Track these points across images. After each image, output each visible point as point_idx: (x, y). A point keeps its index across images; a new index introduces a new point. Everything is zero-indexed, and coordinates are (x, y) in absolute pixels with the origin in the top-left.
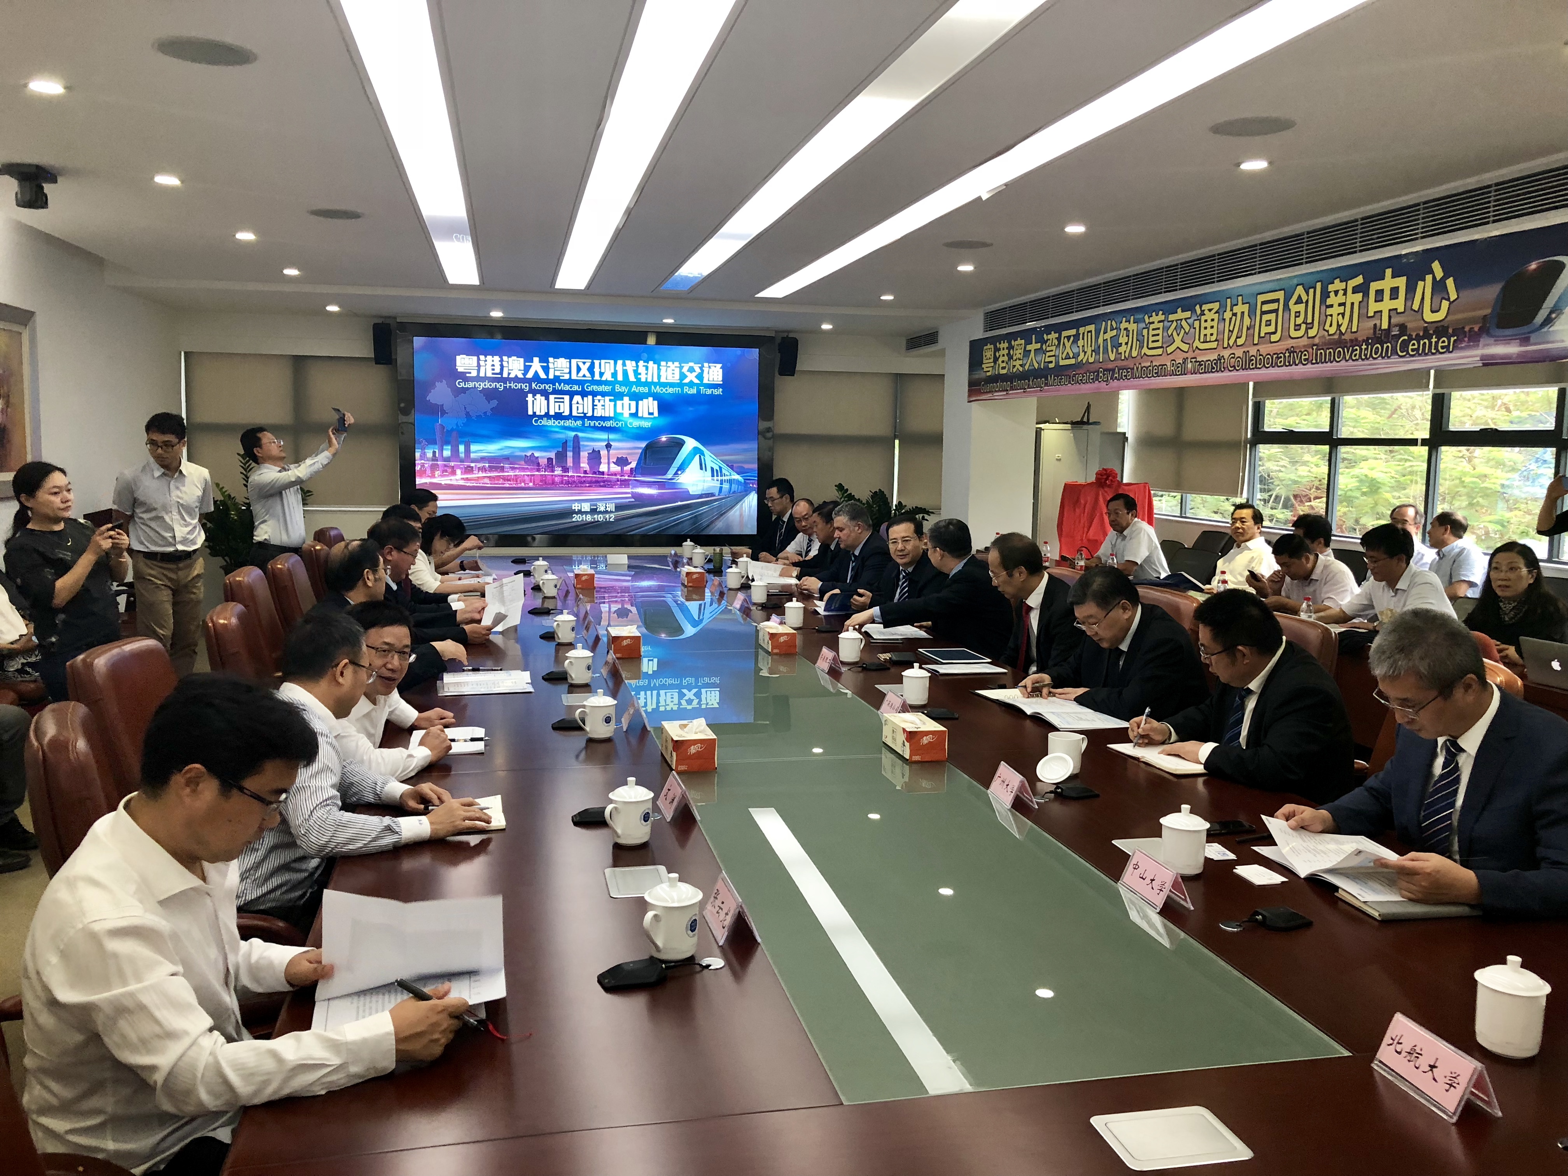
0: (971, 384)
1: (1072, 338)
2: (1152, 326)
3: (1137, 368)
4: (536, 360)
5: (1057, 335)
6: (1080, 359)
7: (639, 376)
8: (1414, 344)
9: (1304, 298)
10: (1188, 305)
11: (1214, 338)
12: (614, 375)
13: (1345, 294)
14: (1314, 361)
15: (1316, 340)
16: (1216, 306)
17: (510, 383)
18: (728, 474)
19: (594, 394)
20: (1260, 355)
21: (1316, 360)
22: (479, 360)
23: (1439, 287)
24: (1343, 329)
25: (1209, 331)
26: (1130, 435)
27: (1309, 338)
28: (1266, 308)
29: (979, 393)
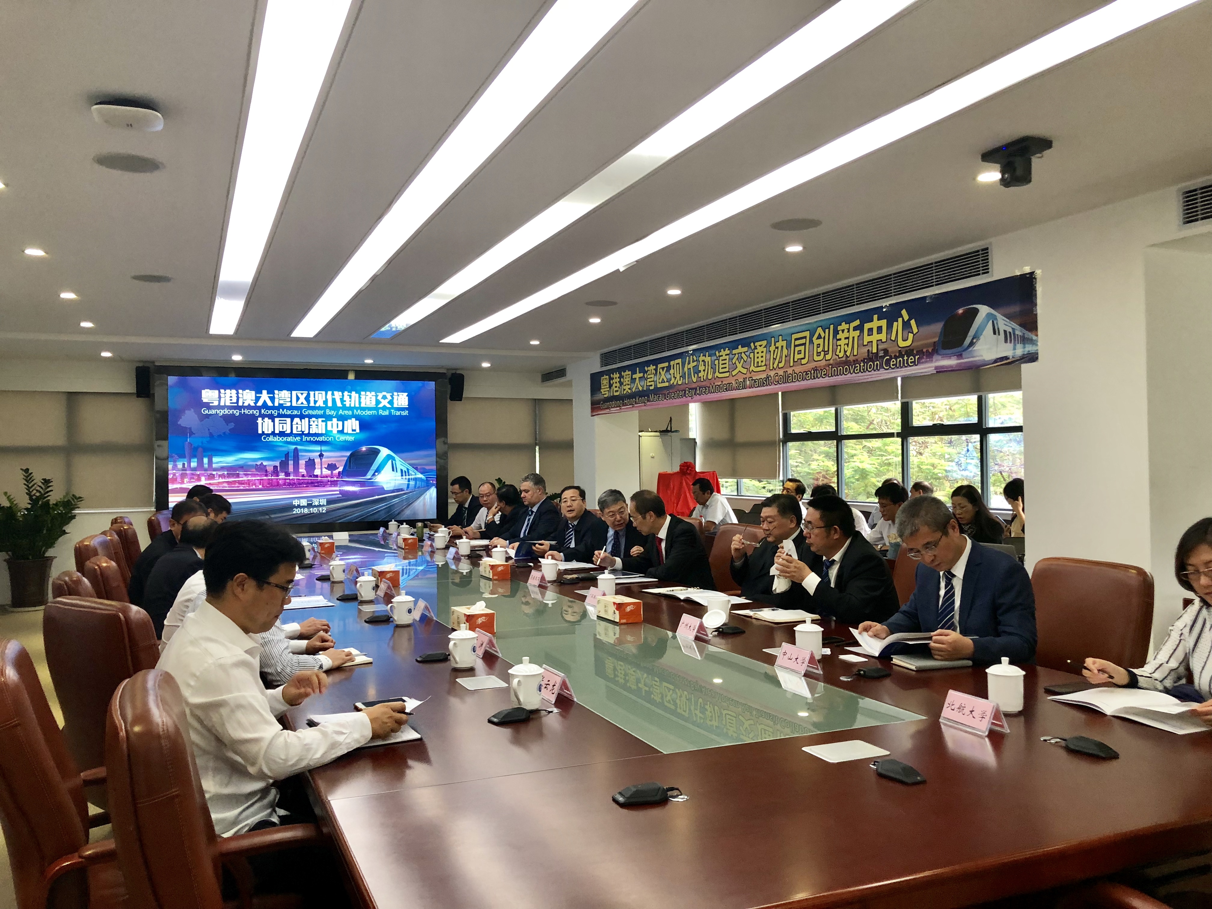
0: (593, 403)
1: (665, 369)
2: (721, 358)
3: (712, 387)
4: (265, 392)
5: (654, 367)
6: (671, 382)
7: (344, 403)
8: (893, 361)
9: (823, 335)
10: (745, 343)
11: (763, 364)
12: (326, 402)
13: (848, 332)
14: (830, 375)
15: (831, 362)
16: (764, 343)
17: (244, 410)
18: (414, 474)
19: (310, 417)
20: (795, 373)
21: (831, 374)
22: (220, 392)
23: (906, 325)
24: (848, 354)
25: (760, 359)
26: (698, 441)
27: (826, 360)
28: (798, 342)
29: (600, 409)
